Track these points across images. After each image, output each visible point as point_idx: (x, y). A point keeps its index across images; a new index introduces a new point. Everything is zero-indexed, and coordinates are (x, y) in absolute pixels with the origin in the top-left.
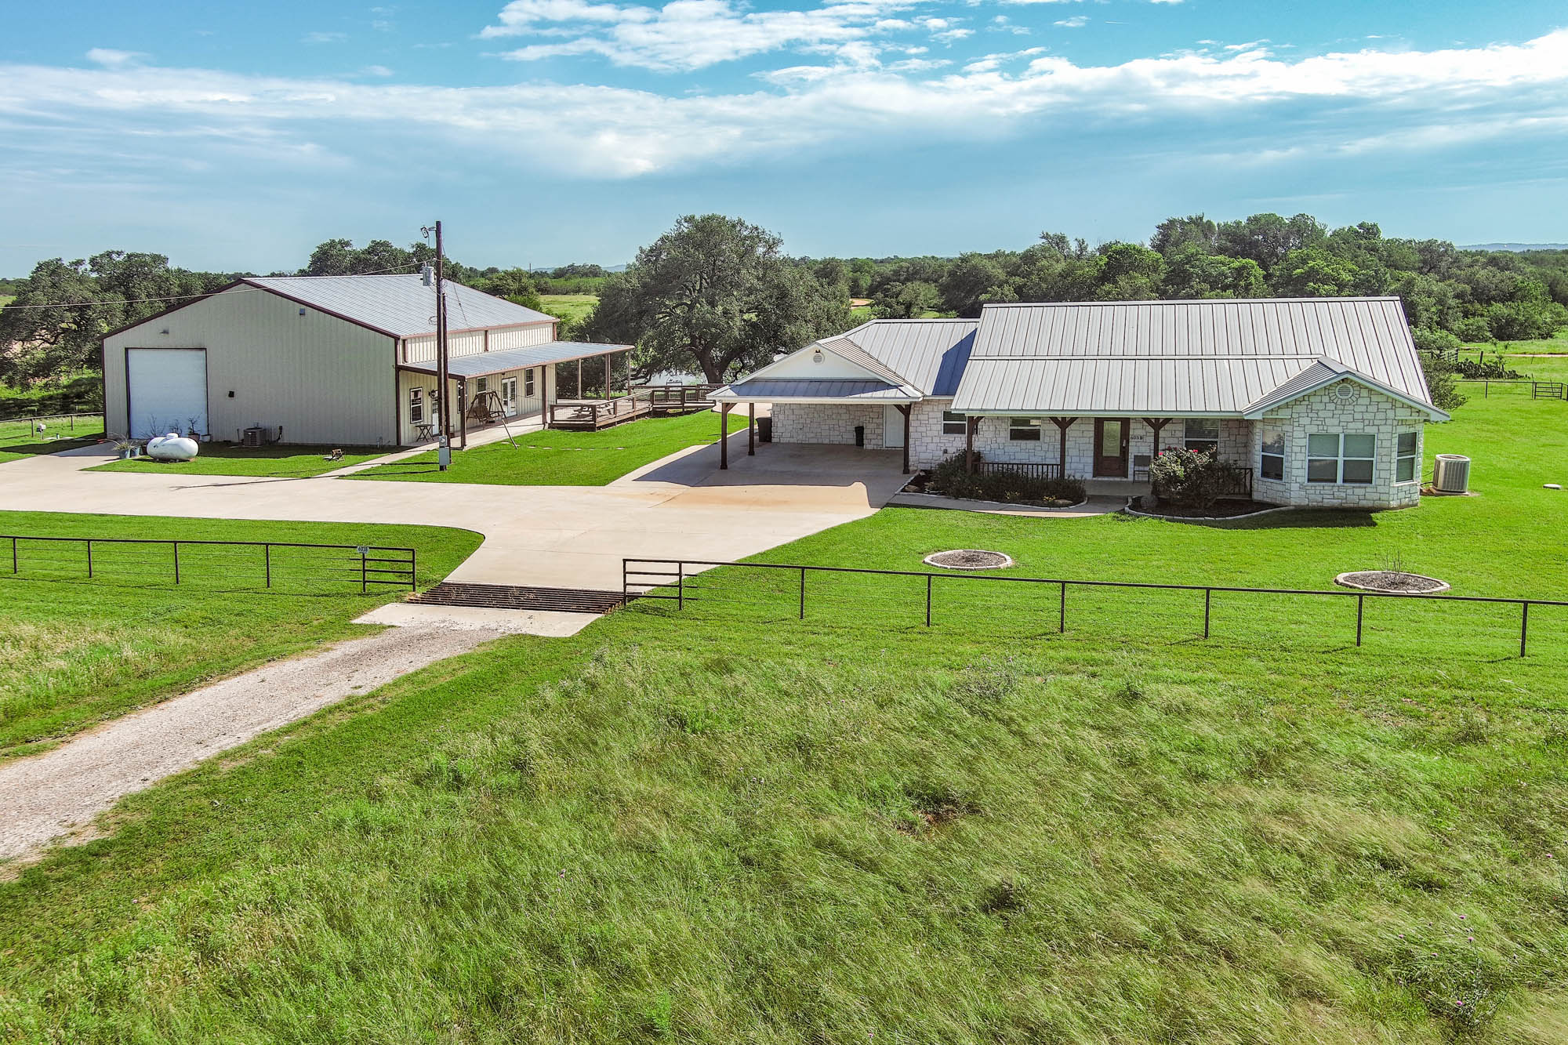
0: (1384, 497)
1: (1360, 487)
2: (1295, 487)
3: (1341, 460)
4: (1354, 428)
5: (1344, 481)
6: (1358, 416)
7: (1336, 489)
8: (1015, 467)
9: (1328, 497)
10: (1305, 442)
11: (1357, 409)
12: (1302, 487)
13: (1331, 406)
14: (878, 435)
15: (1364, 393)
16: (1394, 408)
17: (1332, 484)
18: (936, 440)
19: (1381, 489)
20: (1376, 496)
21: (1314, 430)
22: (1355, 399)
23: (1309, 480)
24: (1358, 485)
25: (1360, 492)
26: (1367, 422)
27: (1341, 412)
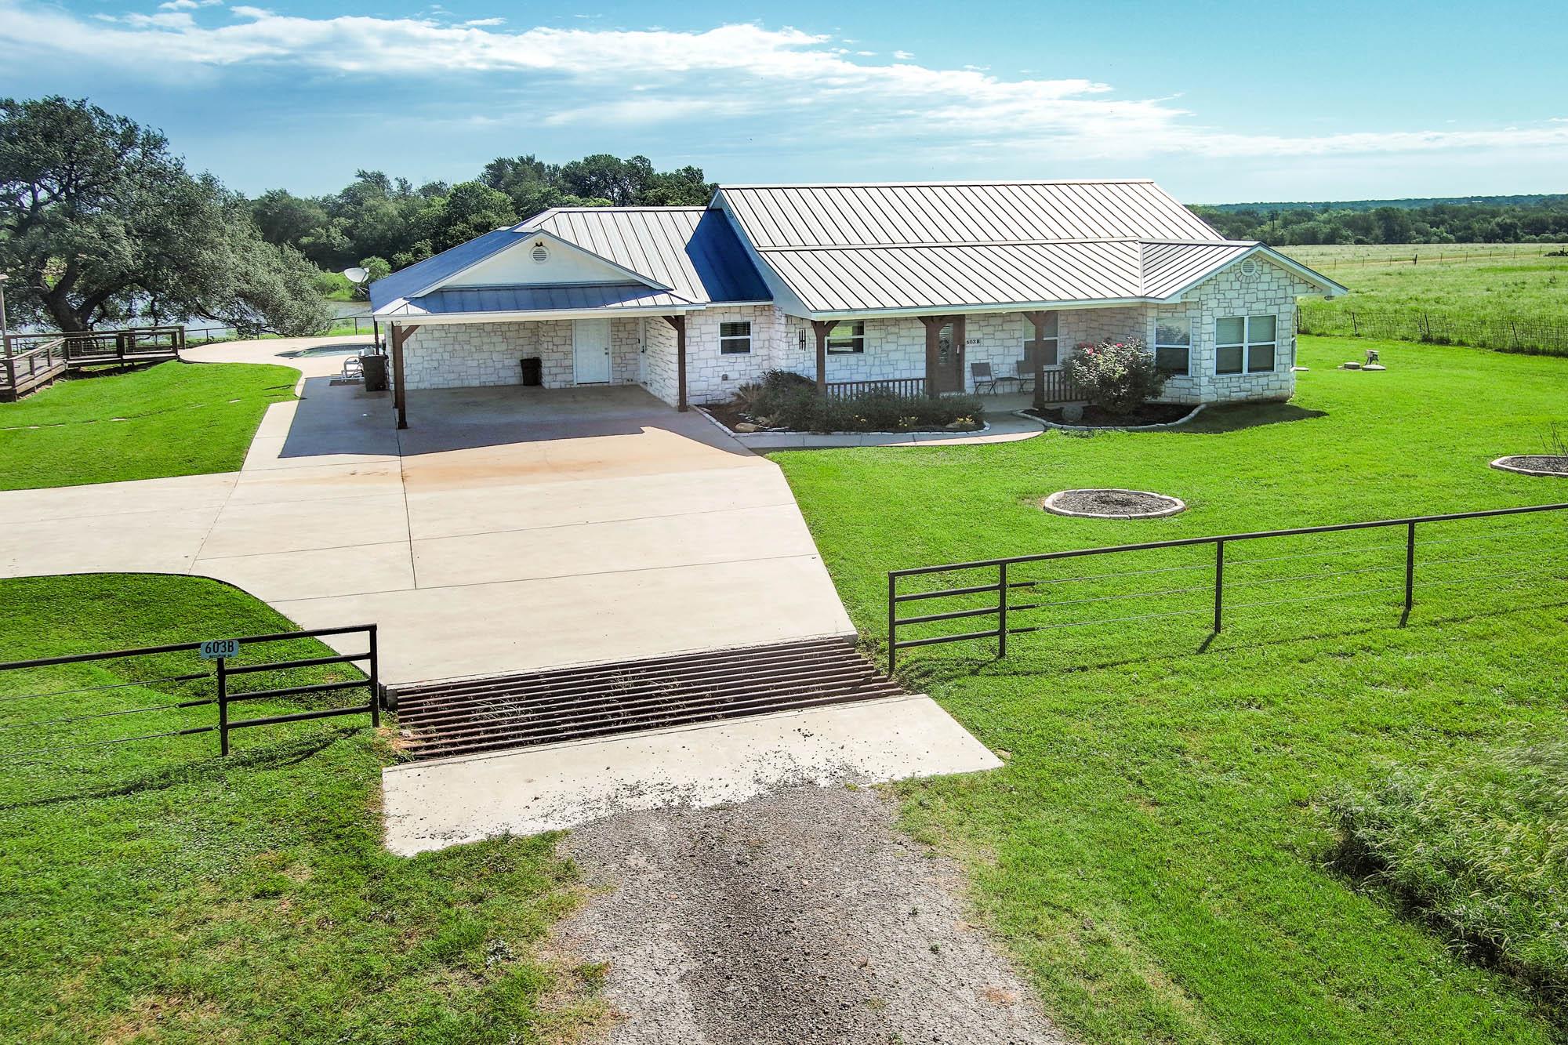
0: (1284, 385)
1: (1264, 376)
2: (1204, 380)
3: (1246, 345)
4: (1259, 308)
5: (1250, 370)
6: (1261, 295)
7: (1242, 380)
9: (1235, 389)
10: (1212, 328)
11: (1261, 286)
12: (1211, 381)
13: (1236, 285)
14: (566, 367)
15: (1266, 268)
16: (1292, 284)
17: (1238, 375)
18: (713, 363)
19: (1282, 376)
20: (1277, 385)
21: (1220, 313)
22: (1257, 276)
23: (1218, 372)
24: (1261, 373)
25: (1263, 381)
26: (1268, 302)
27: (1245, 291)
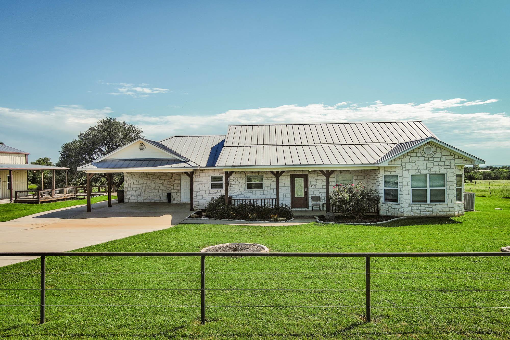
0: (451, 210)
1: (439, 204)
2: (405, 205)
3: (428, 189)
4: (435, 170)
5: (431, 201)
6: (436, 164)
7: (427, 206)
8: (252, 201)
9: (423, 210)
10: (409, 179)
11: (435, 159)
12: (409, 205)
13: (422, 159)
14: (178, 196)
15: (438, 150)
16: (454, 158)
17: (425, 203)
18: (207, 192)
19: (450, 205)
20: (448, 209)
21: (413, 172)
22: (434, 154)
23: (413, 202)
24: (438, 203)
25: (439, 207)
26: (441, 167)
27: (427, 162)
